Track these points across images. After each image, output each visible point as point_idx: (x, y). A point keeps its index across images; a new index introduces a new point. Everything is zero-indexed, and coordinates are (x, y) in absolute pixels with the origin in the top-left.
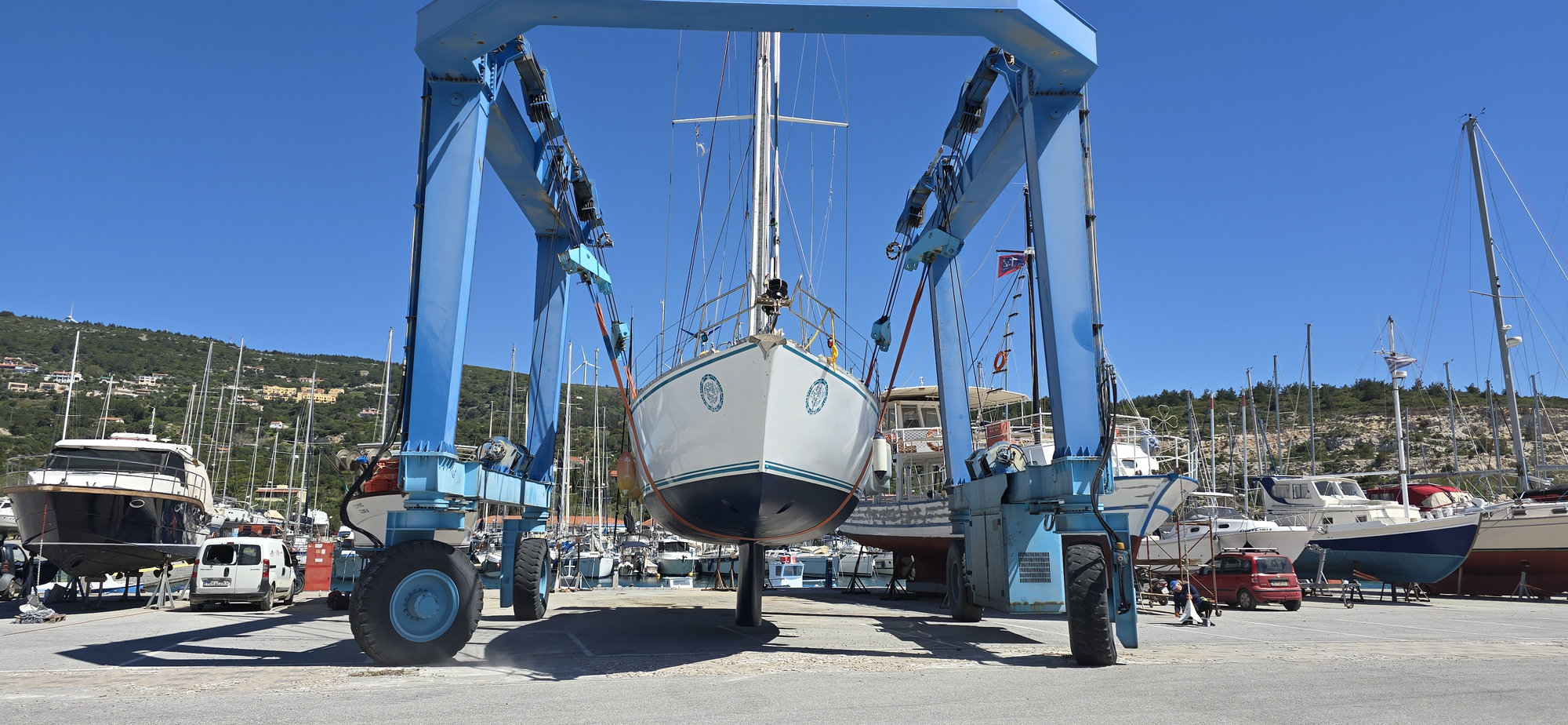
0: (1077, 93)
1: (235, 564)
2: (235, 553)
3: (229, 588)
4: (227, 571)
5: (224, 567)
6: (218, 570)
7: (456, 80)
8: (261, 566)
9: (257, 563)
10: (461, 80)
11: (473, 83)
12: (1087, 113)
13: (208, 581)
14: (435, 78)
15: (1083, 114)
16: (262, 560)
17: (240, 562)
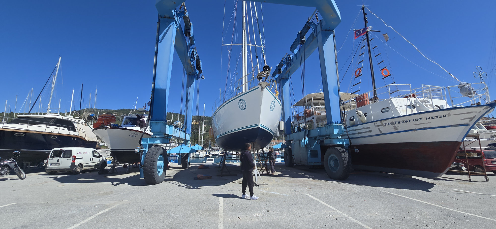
0: (333, 31)
1: (62, 157)
2: (62, 153)
3: (59, 167)
4: (58, 160)
5: (57, 159)
6: (55, 160)
7: (167, 18)
8: (71, 158)
9: (70, 157)
10: (169, 18)
11: (172, 19)
12: (335, 36)
13: (51, 164)
14: (161, 17)
15: (334, 36)
16: (72, 156)
17: (64, 157)
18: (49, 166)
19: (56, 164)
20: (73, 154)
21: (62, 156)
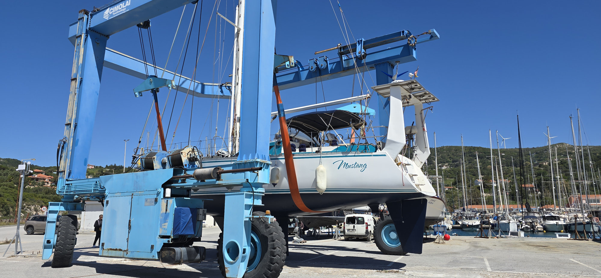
2: (356, 220)
3: (355, 233)
4: (354, 226)
6: (351, 226)
8: (365, 225)
9: (363, 223)
13: (348, 230)
17: (358, 223)
18: (347, 232)
19: (353, 230)
20: (366, 221)
21: (356, 223)
